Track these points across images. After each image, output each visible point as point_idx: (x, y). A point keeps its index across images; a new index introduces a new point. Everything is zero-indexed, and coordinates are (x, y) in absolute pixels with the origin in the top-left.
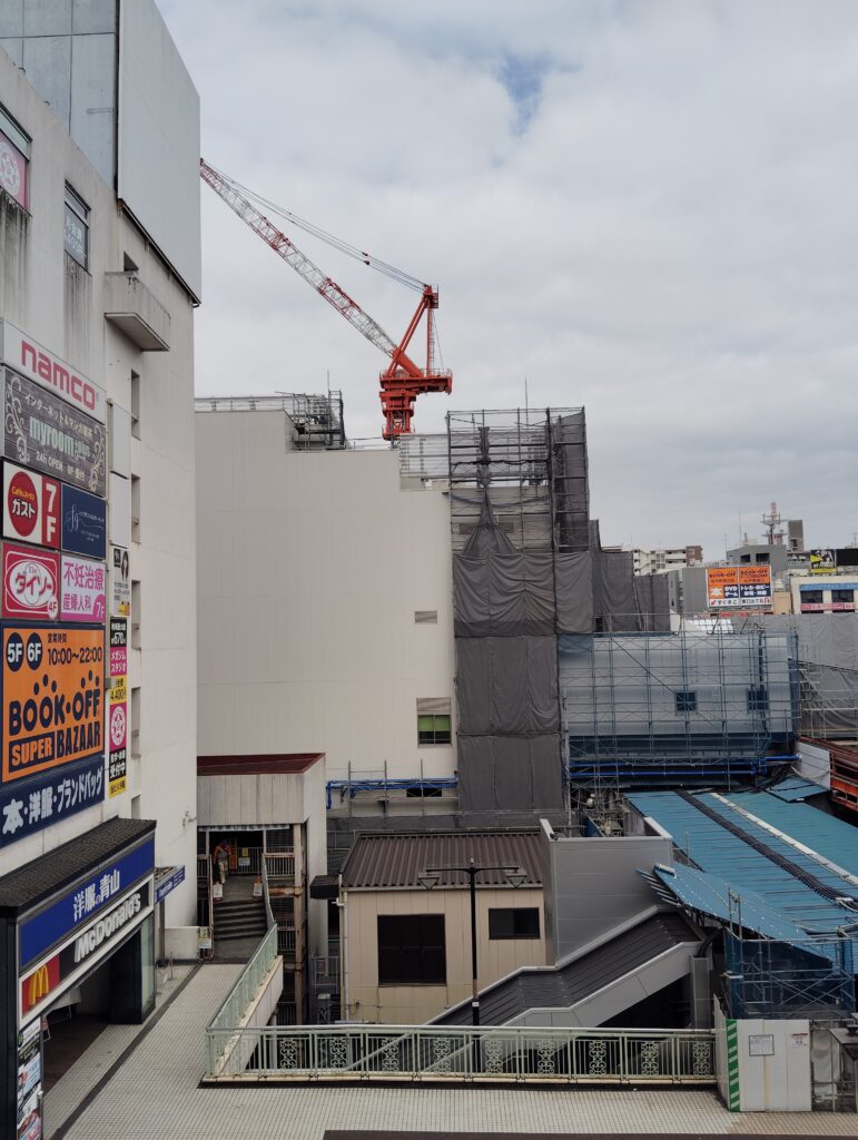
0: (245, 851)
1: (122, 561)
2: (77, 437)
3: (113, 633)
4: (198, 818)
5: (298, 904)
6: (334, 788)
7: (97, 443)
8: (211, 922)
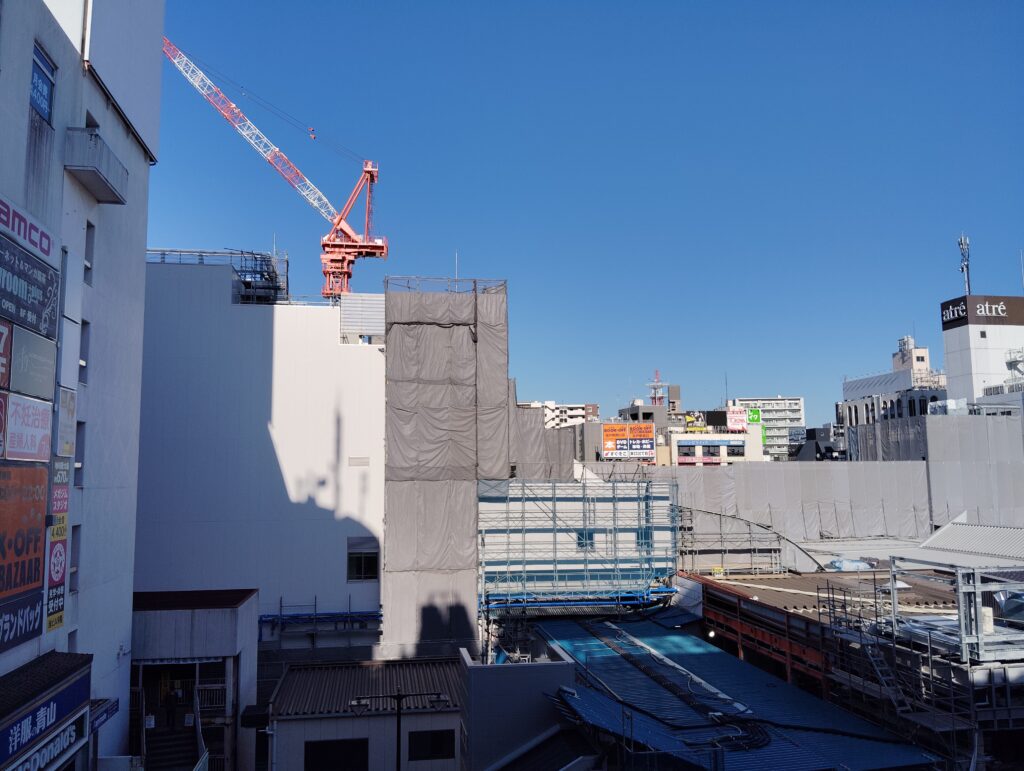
0: (178, 683)
1: (68, 401)
2: (31, 281)
3: (56, 472)
4: (132, 651)
5: (228, 733)
6: (266, 622)
7: (50, 288)
8: (144, 751)
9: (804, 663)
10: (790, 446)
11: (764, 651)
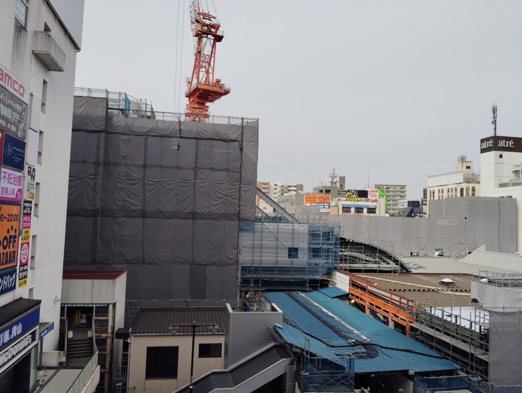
0: (84, 316)
1: (32, 173)
2: (13, 110)
3: (25, 208)
4: (62, 299)
5: (109, 341)
7: (23, 114)
8: (66, 349)
9: (398, 317)
11: (378, 310)
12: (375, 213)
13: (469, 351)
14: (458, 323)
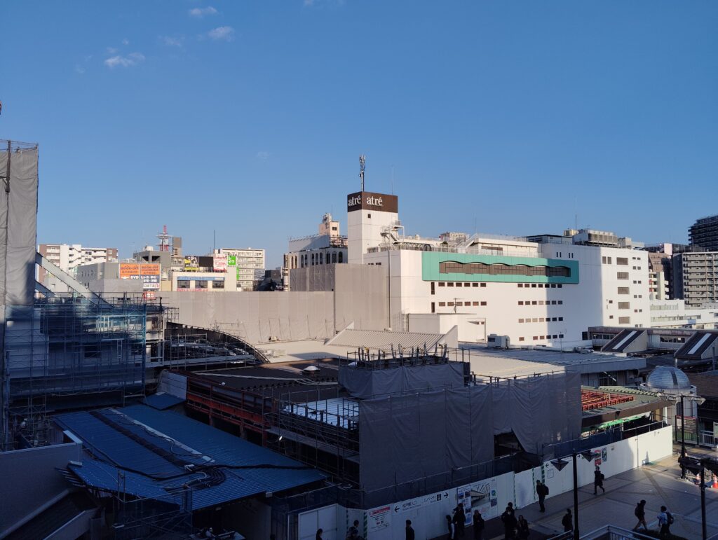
9: (252, 424)
10: (254, 282)
11: (226, 419)
12: (223, 287)
13: (336, 454)
14: (324, 421)
